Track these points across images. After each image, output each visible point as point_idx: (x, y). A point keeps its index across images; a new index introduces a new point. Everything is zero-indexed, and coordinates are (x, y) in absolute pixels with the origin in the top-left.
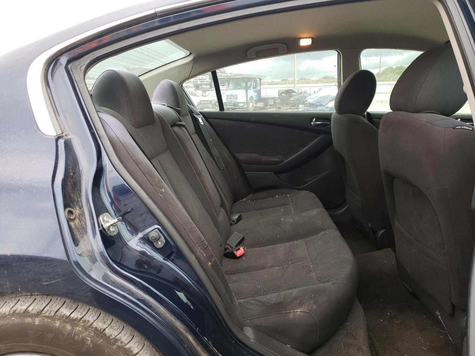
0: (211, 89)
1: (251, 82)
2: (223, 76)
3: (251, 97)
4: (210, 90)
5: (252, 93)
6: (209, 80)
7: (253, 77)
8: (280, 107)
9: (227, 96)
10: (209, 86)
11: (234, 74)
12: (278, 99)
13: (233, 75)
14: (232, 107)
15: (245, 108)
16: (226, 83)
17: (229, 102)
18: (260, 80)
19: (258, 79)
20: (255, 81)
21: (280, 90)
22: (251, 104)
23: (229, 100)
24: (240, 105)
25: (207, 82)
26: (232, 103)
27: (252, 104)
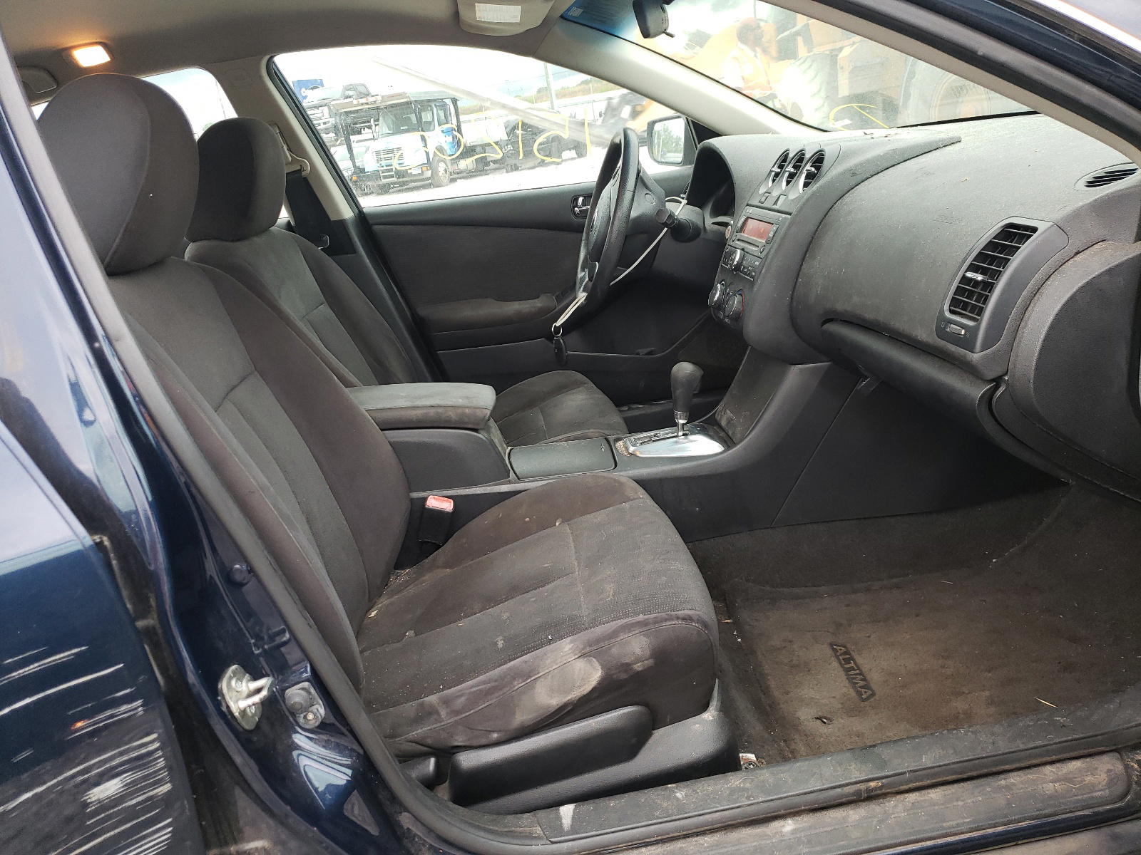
0: (339, 141)
1: (432, 110)
2: (358, 105)
3: (440, 149)
4: (338, 143)
5: (437, 138)
6: (330, 120)
7: (435, 98)
8: (515, 165)
9: (378, 153)
10: (334, 135)
11: (383, 97)
12: (507, 145)
13: (379, 98)
14: (395, 179)
15: (429, 179)
16: (369, 122)
17: (385, 168)
18: (454, 101)
19: (449, 102)
20: (443, 106)
21: (508, 121)
22: (442, 167)
23: (384, 163)
24: (414, 172)
25: (325, 123)
26: (391, 170)
27: (444, 166)
